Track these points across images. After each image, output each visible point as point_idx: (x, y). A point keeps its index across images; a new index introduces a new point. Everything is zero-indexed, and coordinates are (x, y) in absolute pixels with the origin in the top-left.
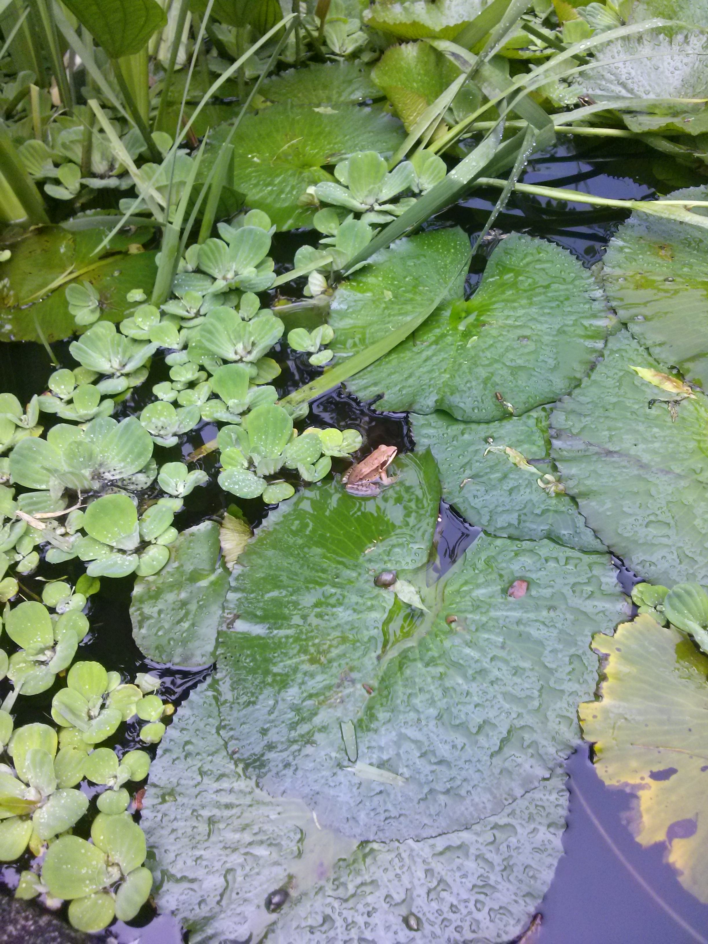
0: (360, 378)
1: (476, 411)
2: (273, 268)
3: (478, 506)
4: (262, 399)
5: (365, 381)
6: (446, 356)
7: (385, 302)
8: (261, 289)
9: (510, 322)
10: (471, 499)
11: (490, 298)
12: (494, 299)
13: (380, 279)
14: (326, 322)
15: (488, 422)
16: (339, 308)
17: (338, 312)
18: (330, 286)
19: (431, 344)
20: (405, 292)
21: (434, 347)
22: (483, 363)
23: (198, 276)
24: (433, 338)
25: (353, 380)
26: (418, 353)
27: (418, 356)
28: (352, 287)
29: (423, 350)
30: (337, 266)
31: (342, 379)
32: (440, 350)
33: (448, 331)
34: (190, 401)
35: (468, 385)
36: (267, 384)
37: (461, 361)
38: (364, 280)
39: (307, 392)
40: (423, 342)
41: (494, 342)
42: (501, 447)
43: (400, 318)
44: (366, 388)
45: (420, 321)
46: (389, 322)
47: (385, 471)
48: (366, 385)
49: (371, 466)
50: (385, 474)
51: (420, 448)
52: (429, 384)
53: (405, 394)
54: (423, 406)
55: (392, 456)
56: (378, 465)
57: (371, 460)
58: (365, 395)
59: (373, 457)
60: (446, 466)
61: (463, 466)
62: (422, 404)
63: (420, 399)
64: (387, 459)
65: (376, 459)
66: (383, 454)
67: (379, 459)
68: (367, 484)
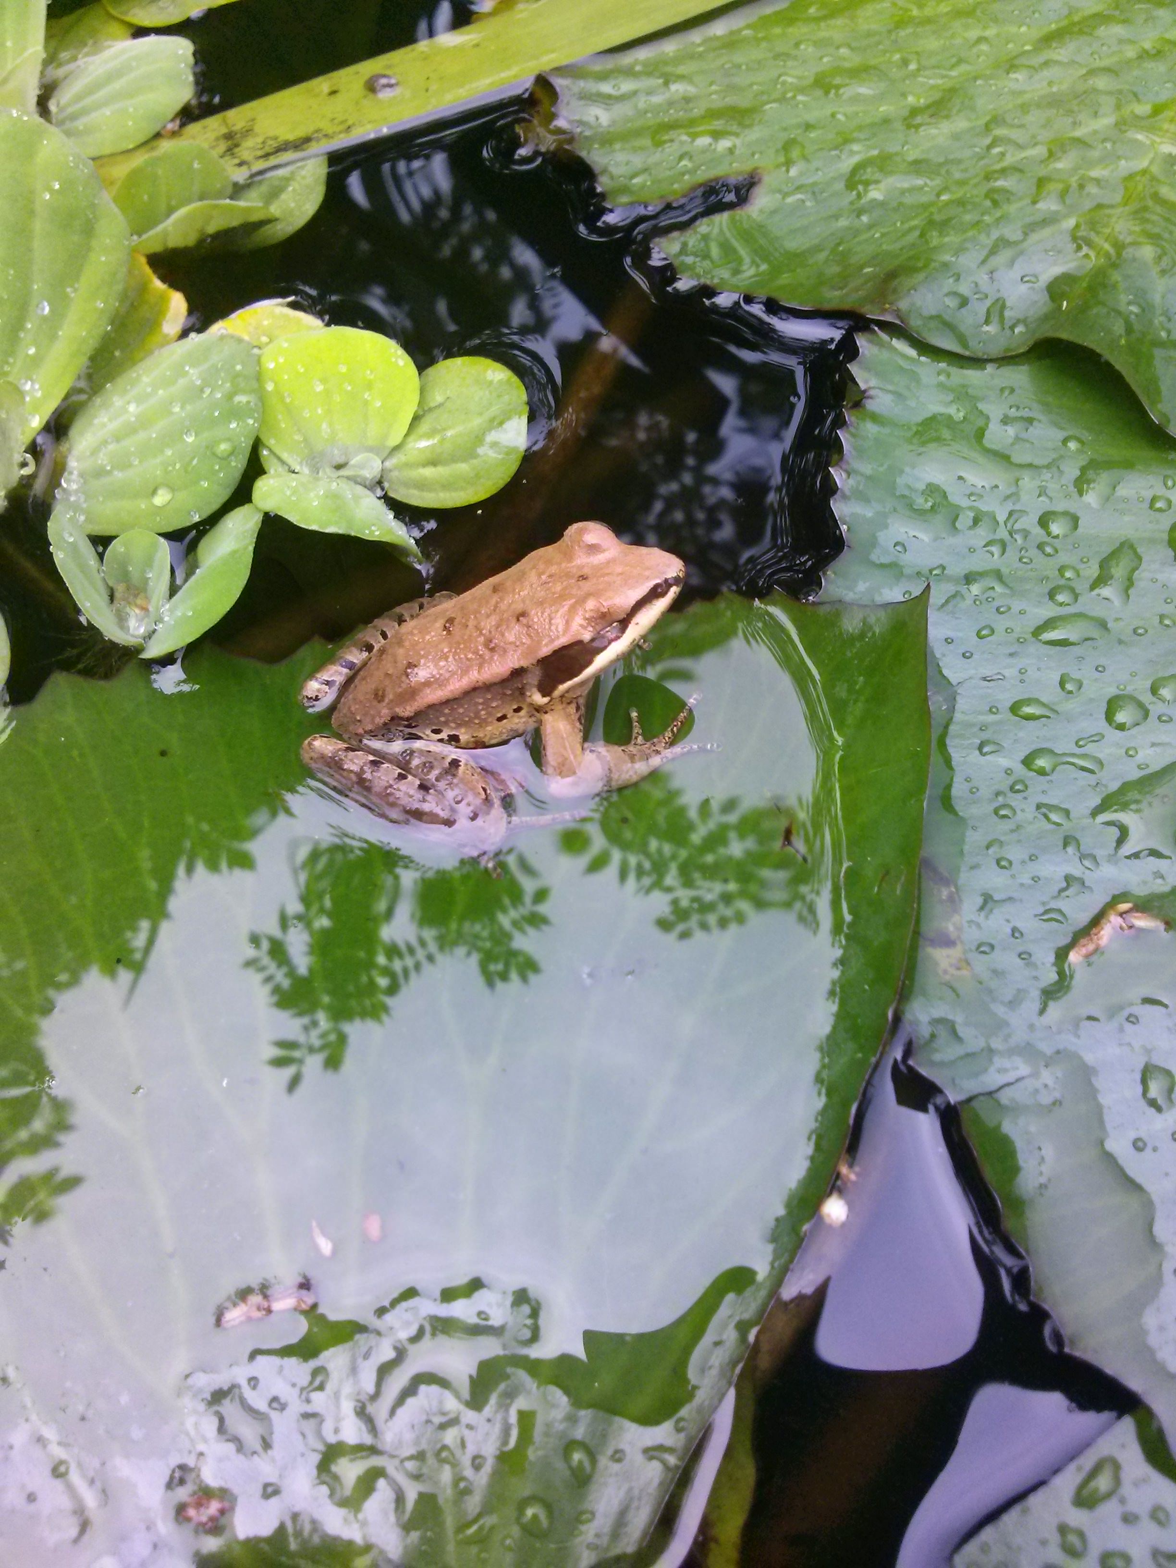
31: (545, 62)
44: (666, 130)
47: (574, 706)
48: (673, 114)
49: (481, 656)
50: (573, 721)
51: (862, 586)
52: (1042, 172)
53: (882, 204)
54: (964, 302)
55: (634, 620)
56: (524, 663)
57: (488, 616)
58: (645, 170)
59: (508, 600)
60: (1003, 762)
61: (1126, 787)
62: (964, 288)
63: (959, 251)
64: (587, 636)
65: (521, 616)
66: (574, 591)
67: (537, 617)
68: (435, 763)
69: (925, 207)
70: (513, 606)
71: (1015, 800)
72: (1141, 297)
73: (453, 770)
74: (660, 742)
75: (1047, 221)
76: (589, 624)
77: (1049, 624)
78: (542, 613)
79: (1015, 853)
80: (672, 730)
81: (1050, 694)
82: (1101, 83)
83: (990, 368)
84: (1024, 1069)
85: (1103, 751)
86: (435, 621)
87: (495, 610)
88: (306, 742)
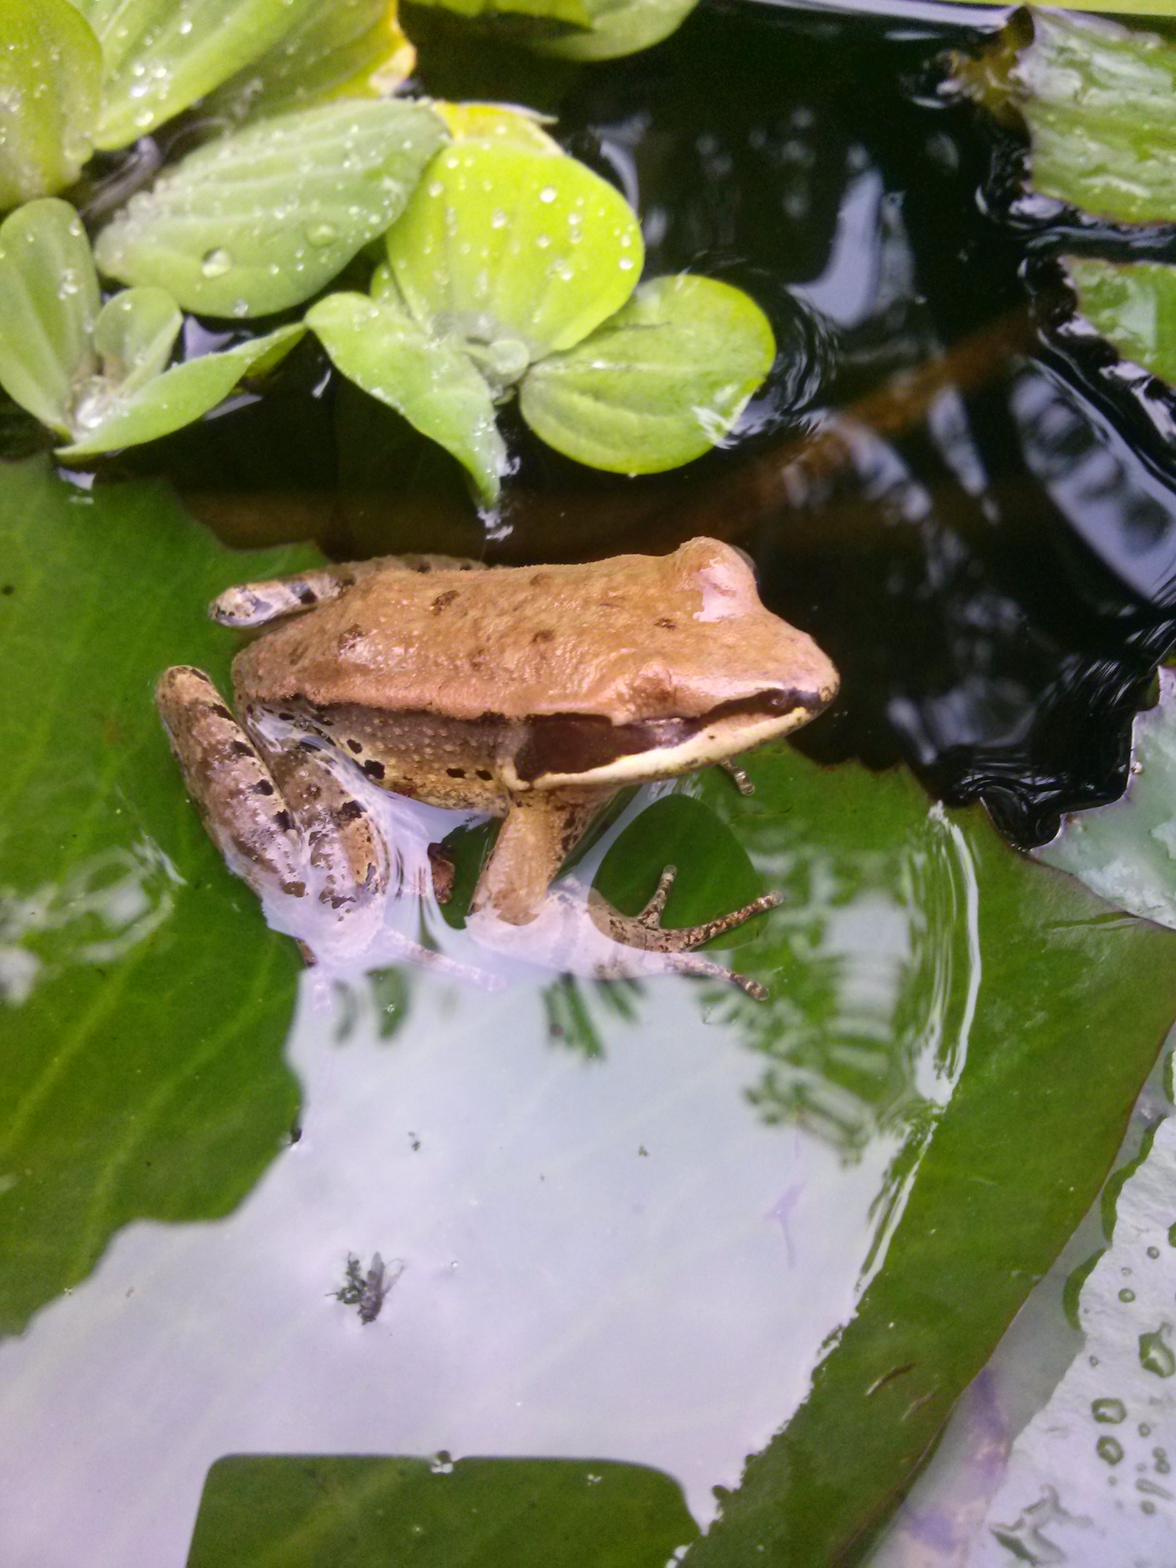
47: (565, 816)
49: (456, 668)
50: (553, 838)
51: (1117, 870)
55: (709, 731)
56: (508, 710)
57: (502, 614)
59: (543, 602)
64: (621, 716)
65: (545, 636)
66: (641, 638)
67: (561, 648)
68: (324, 794)
70: (543, 616)
73: (343, 817)
74: (679, 938)
76: (632, 699)
78: (574, 647)
80: (709, 929)
86: (432, 586)
87: (515, 609)
88: (170, 669)
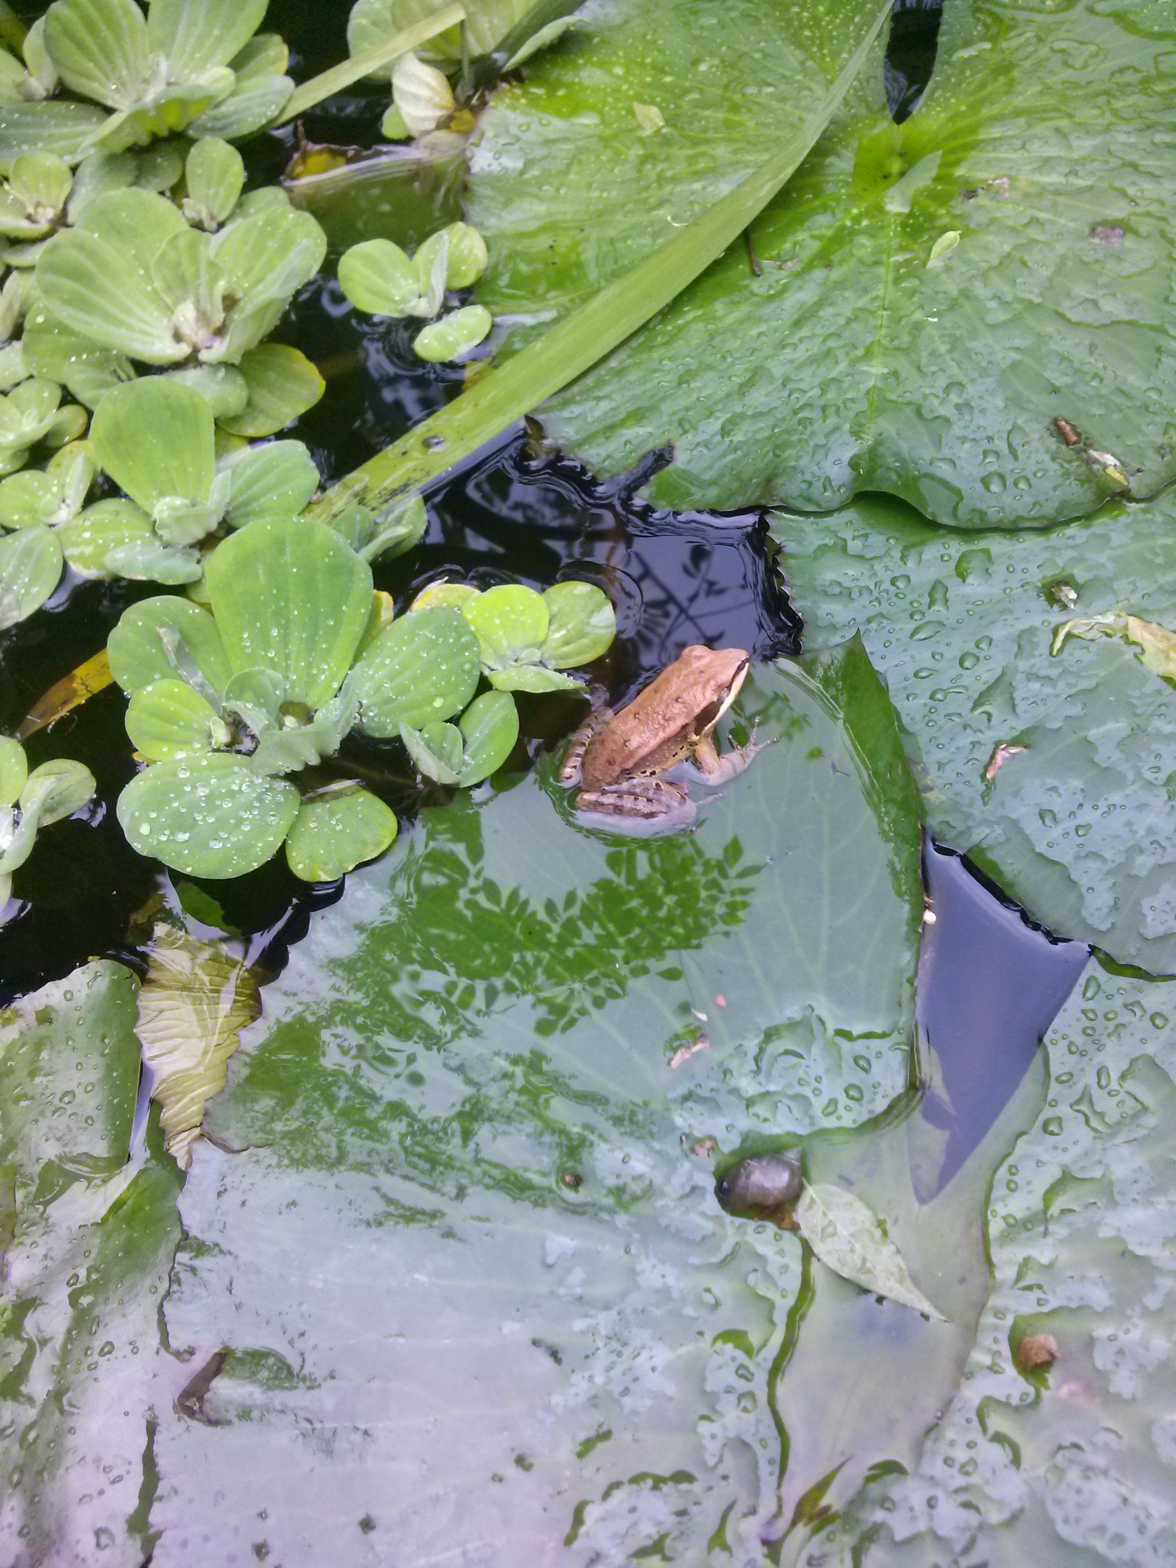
0: (587, 393)
1: (995, 487)
2: (284, 65)
3: (1064, 854)
4: (269, 490)
5: (604, 406)
6: (861, 303)
7: (641, 141)
8: (249, 125)
9: (1053, 179)
10: (1032, 826)
11: (974, 108)
12: (985, 112)
13: (619, 71)
14: (463, 217)
15: (1046, 527)
16: (496, 167)
17: (494, 180)
18: (464, 104)
19: (809, 267)
20: (699, 105)
21: (819, 274)
22: (991, 319)
23: (60, 107)
24: (815, 246)
25: (565, 404)
26: (771, 298)
27: (769, 309)
28: (534, 101)
29: (785, 289)
30: (480, 40)
31: (526, 406)
32: (841, 285)
33: (857, 220)
34: (33, 511)
35: (954, 398)
36: (281, 435)
37: (918, 315)
38: (568, 76)
39: (417, 457)
40: (781, 261)
41: (1015, 248)
42: (1110, 619)
43: (697, 186)
44: (609, 430)
45: (767, 191)
46: (661, 204)
47: (711, 737)
48: (609, 421)
49: (662, 725)
50: (712, 745)
51: (820, 640)
52: (822, 402)
53: (745, 443)
54: (810, 484)
55: (734, 684)
56: (685, 722)
57: (657, 704)
58: (609, 456)
59: (665, 693)
60: (921, 701)
61: (981, 695)
62: (808, 477)
63: (798, 458)
64: (715, 699)
65: (677, 699)
66: (701, 679)
67: (685, 697)
68: (649, 788)
69: (769, 438)
70: (670, 695)
71: (933, 717)
72: (898, 456)
73: (659, 788)
74: (750, 745)
75: (836, 429)
76: (713, 694)
77: (916, 631)
78: (688, 694)
79: (944, 740)
81: (930, 663)
82: (831, 343)
83: (835, 515)
84: (987, 831)
85: (965, 681)
87: (661, 701)
88: (579, 798)
